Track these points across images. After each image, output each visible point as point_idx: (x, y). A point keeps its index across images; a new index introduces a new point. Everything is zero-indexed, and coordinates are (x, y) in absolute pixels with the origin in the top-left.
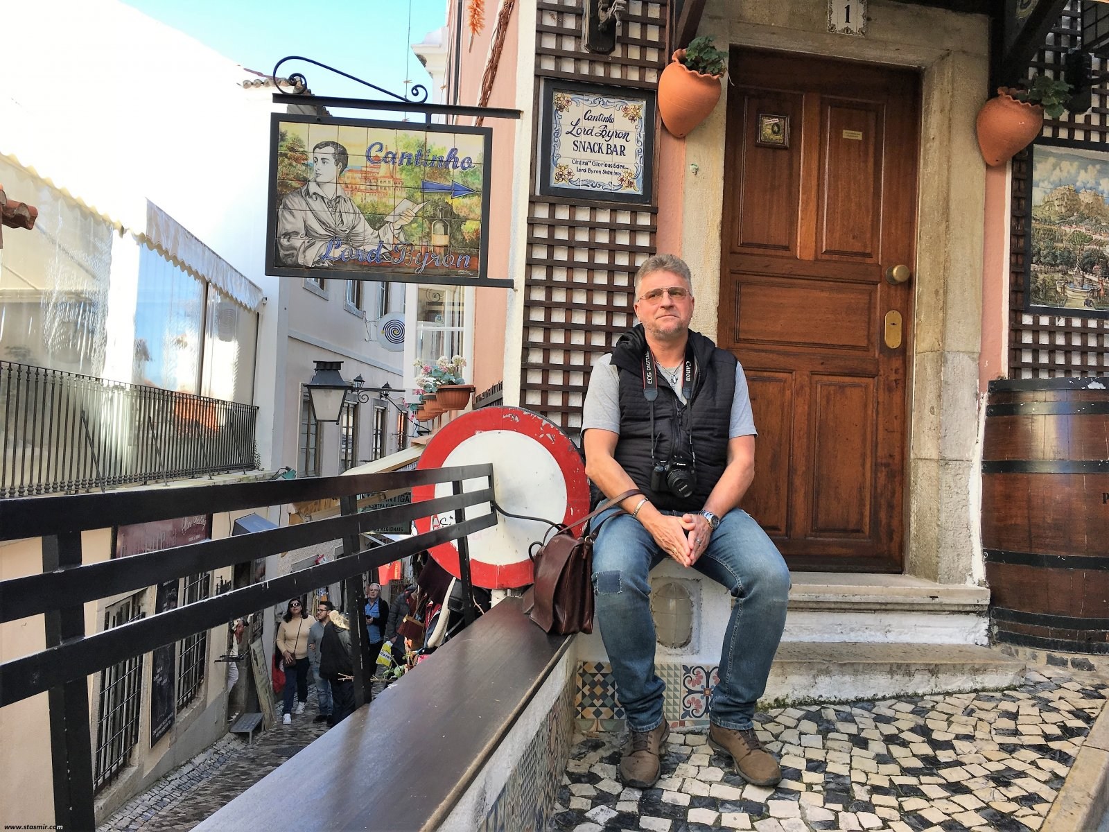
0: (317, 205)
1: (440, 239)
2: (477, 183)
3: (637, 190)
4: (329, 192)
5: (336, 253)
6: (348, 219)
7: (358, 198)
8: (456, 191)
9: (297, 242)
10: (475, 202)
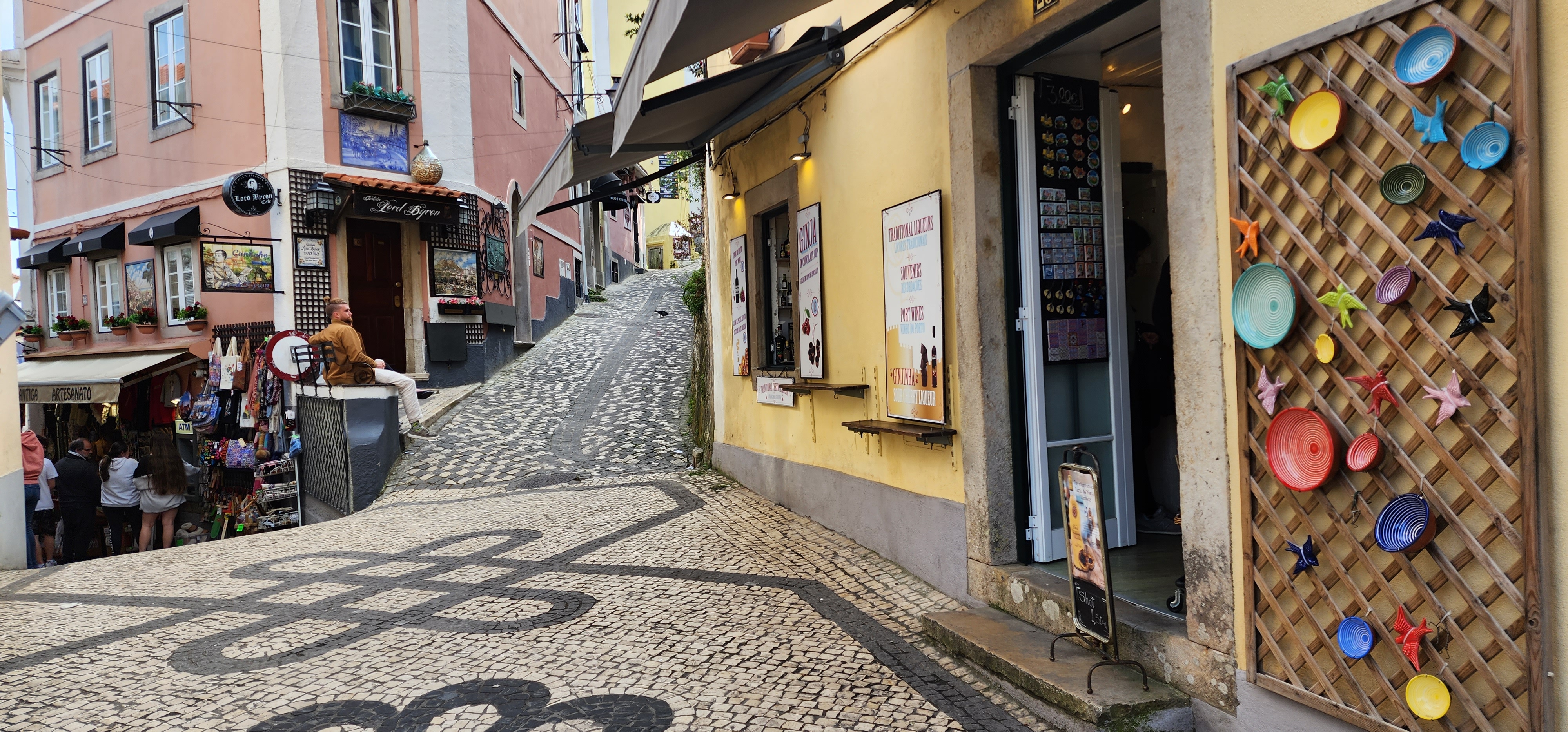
0: (217, 269)
1: (259, 279)
2: (269, 261)
3: (323, 265)
4: (222, 265)
5: (226, 284)
6: (228, 274)
7: (231, 267)
8: (263, 264)
9: (212, 281)
10: (270, 267)
